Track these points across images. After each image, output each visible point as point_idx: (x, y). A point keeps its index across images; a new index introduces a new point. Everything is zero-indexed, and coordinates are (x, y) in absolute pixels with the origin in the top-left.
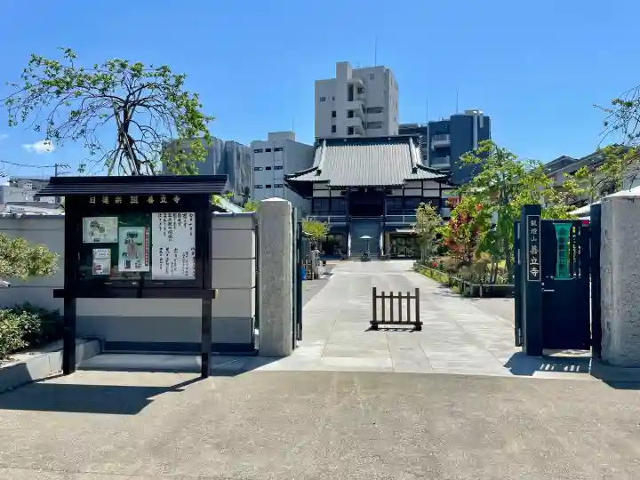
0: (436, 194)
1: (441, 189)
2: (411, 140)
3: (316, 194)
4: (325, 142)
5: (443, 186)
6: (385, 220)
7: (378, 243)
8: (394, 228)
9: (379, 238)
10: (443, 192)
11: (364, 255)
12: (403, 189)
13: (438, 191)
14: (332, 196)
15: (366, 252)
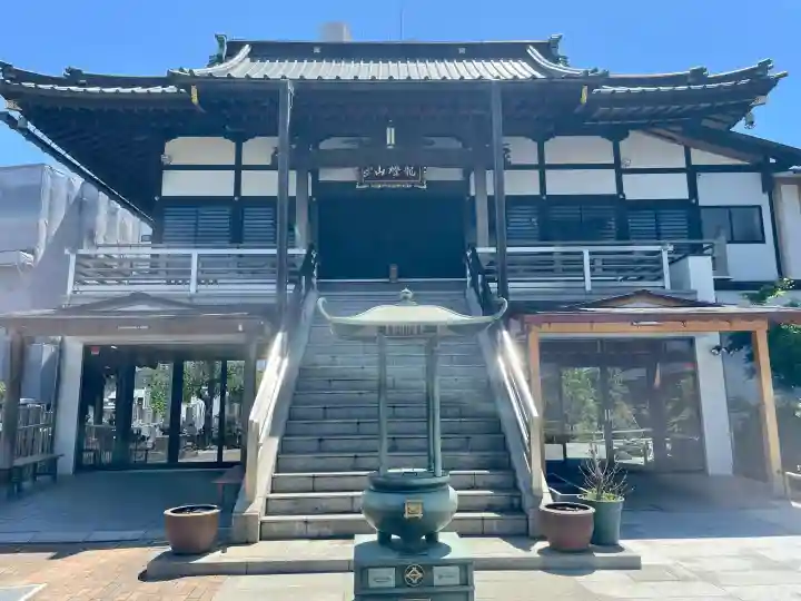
0: (676, 188)
2: (534, 53)
5: (700, 157)
10: (703, 180)
11: (384, 540)
12: (542, 167)
13: (683, 177)
14: (244, 193)
15: (414, 508)
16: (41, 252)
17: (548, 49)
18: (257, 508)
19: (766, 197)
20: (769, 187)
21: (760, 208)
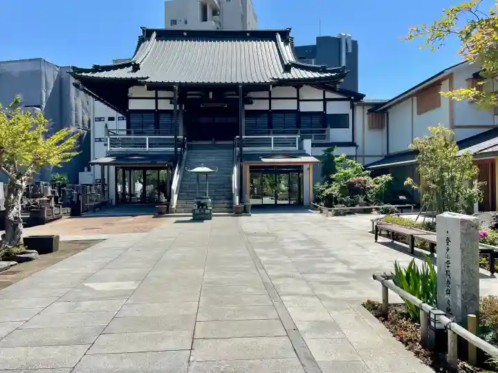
0: (318, 107)
1: (325, 100)
2: (278, 37)
3: (133, 105)
4: (154, 35)
5: (329, 95)
6: (242, 144)
7: (230, 182)
8: (256, 157)
9: (231, 172)
10: (329, 104)
11: (198, 207)
12: (270, 99)
13: (322, 102)
14: (159, 108)
15: (203, 201)
16: (44, 106)
17: (285, 35)
18: (174, 206)
19: (351, 111)
20: (353, 107)
21: (348, 115)
